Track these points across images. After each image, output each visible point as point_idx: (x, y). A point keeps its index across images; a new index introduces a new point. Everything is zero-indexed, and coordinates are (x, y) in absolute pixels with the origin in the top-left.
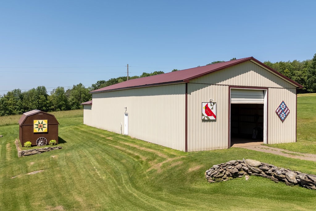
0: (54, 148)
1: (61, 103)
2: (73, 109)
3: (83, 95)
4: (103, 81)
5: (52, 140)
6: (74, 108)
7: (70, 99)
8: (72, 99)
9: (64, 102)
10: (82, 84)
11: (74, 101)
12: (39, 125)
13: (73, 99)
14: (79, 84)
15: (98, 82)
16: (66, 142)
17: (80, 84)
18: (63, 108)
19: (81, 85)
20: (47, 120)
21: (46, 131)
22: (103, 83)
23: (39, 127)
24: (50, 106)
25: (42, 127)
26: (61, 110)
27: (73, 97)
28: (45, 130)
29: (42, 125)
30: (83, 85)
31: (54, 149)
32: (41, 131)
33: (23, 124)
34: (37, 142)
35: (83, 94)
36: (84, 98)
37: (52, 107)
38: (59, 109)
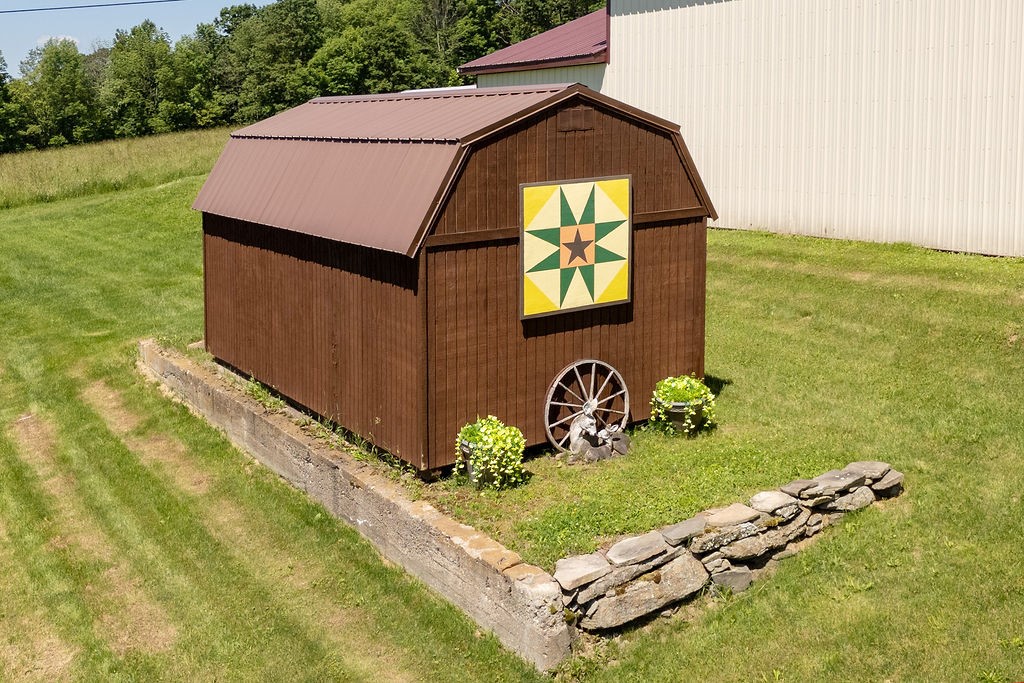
0: (843, 492)
1: (68, 111)
2: (122, 136)
3: (162, 73)
4: (247, 8)
5: (668, 382)
6: (126, 128)
7: (105, 91)
8: (117, 91)
9: (82, 107)
10: (152, 26)
11: (126, 100)
12: (568, 235)
13: (121, 93)
14: (139, 23)
15: (222, 14)
16: (729, 382)
17: (147, 22)
18: (78, 132)
19: (149, 27)
20: (621, 186)
21: (621, 294)
22: (248, 16)
23: (566, 253)
24: (22, 126)
25: (590, 252)
26: (72, 141)
27: (119, 83)
28: (611, 284)
29: (587, 232)
30: (158, 28)
31: (841, 503)
32: (578, 297)
33: (432, 231)
34: (555, 413)
35: (165, 68)
36: (168, 84)
37: (33, 129)
38: (63, 139)
